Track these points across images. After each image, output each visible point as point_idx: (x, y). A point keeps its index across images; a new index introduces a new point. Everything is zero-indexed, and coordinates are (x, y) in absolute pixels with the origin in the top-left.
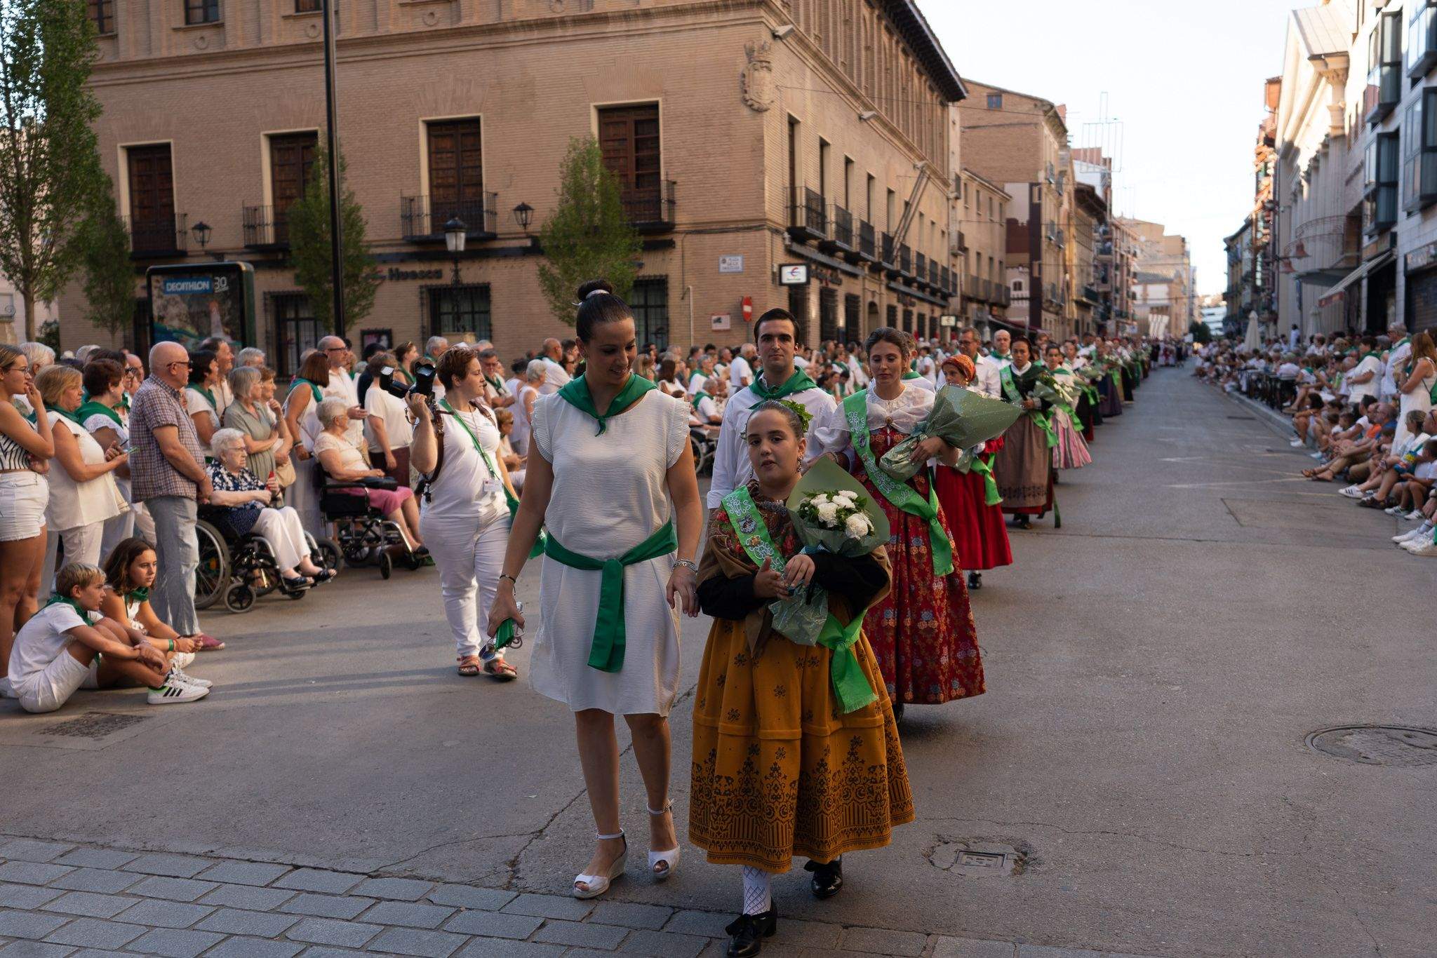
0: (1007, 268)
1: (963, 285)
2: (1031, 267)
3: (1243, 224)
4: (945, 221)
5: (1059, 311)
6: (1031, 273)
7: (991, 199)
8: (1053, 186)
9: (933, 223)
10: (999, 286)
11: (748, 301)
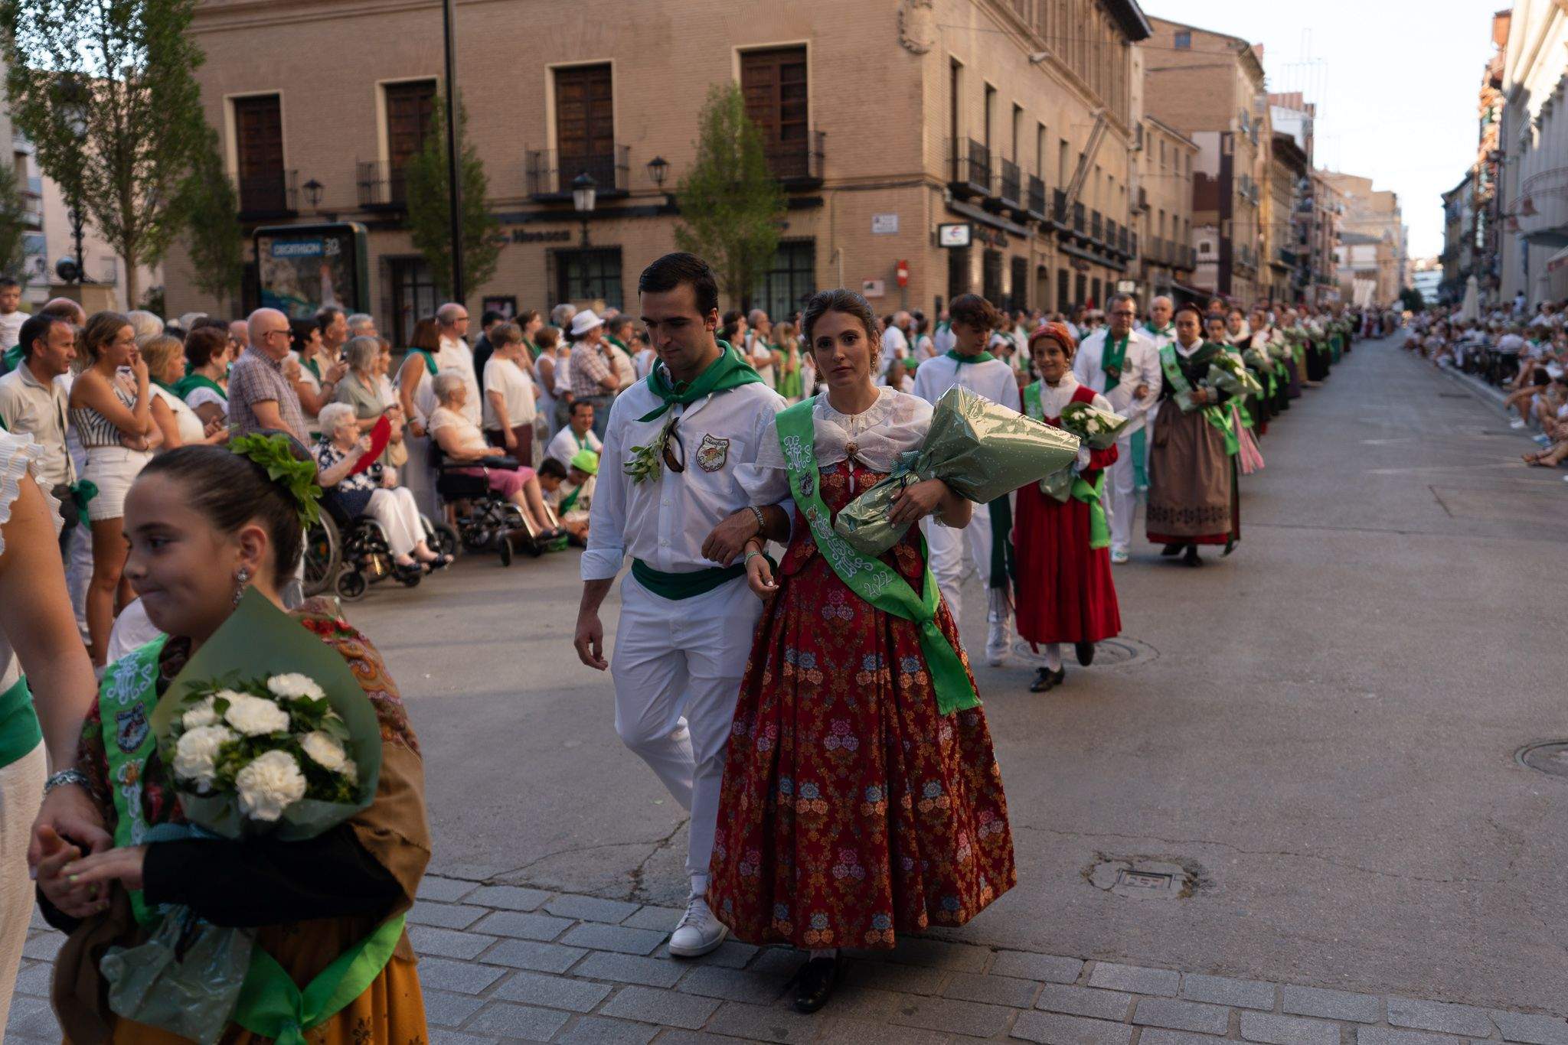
0: (1194, 227)
1: (1143, 247)
2: (1220, 226)
3: (1463, 177)
4: (1123, 175)
5: (1251, 275)
6: (1220, 234)
7: (1176, 150)
8: (1248, 136)
9: (1111, 178)
10: (1184, 248)
11: (903, 265)
